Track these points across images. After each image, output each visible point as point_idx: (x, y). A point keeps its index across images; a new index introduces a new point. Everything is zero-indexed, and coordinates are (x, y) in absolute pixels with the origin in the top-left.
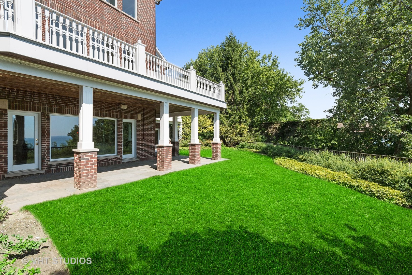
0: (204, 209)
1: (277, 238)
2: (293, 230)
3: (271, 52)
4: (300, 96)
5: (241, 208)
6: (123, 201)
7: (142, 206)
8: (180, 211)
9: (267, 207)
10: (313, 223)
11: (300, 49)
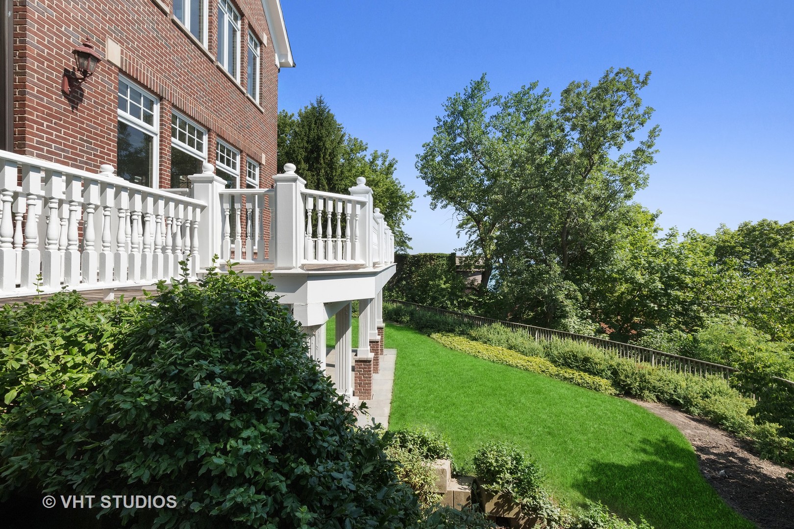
0: (509, 419)
1: (586, 459)
2: (602, 448)
3: (387, 151)
4: (407, 216)
5: (548, 416)
6: (425, 407)
7: (445, 414)
8: (484, 421)
9: (575, 415)
10: (623, 438)
11: (422, 152)
